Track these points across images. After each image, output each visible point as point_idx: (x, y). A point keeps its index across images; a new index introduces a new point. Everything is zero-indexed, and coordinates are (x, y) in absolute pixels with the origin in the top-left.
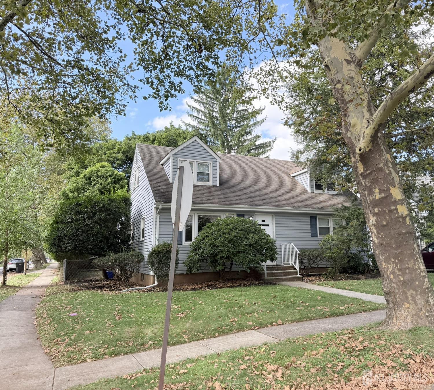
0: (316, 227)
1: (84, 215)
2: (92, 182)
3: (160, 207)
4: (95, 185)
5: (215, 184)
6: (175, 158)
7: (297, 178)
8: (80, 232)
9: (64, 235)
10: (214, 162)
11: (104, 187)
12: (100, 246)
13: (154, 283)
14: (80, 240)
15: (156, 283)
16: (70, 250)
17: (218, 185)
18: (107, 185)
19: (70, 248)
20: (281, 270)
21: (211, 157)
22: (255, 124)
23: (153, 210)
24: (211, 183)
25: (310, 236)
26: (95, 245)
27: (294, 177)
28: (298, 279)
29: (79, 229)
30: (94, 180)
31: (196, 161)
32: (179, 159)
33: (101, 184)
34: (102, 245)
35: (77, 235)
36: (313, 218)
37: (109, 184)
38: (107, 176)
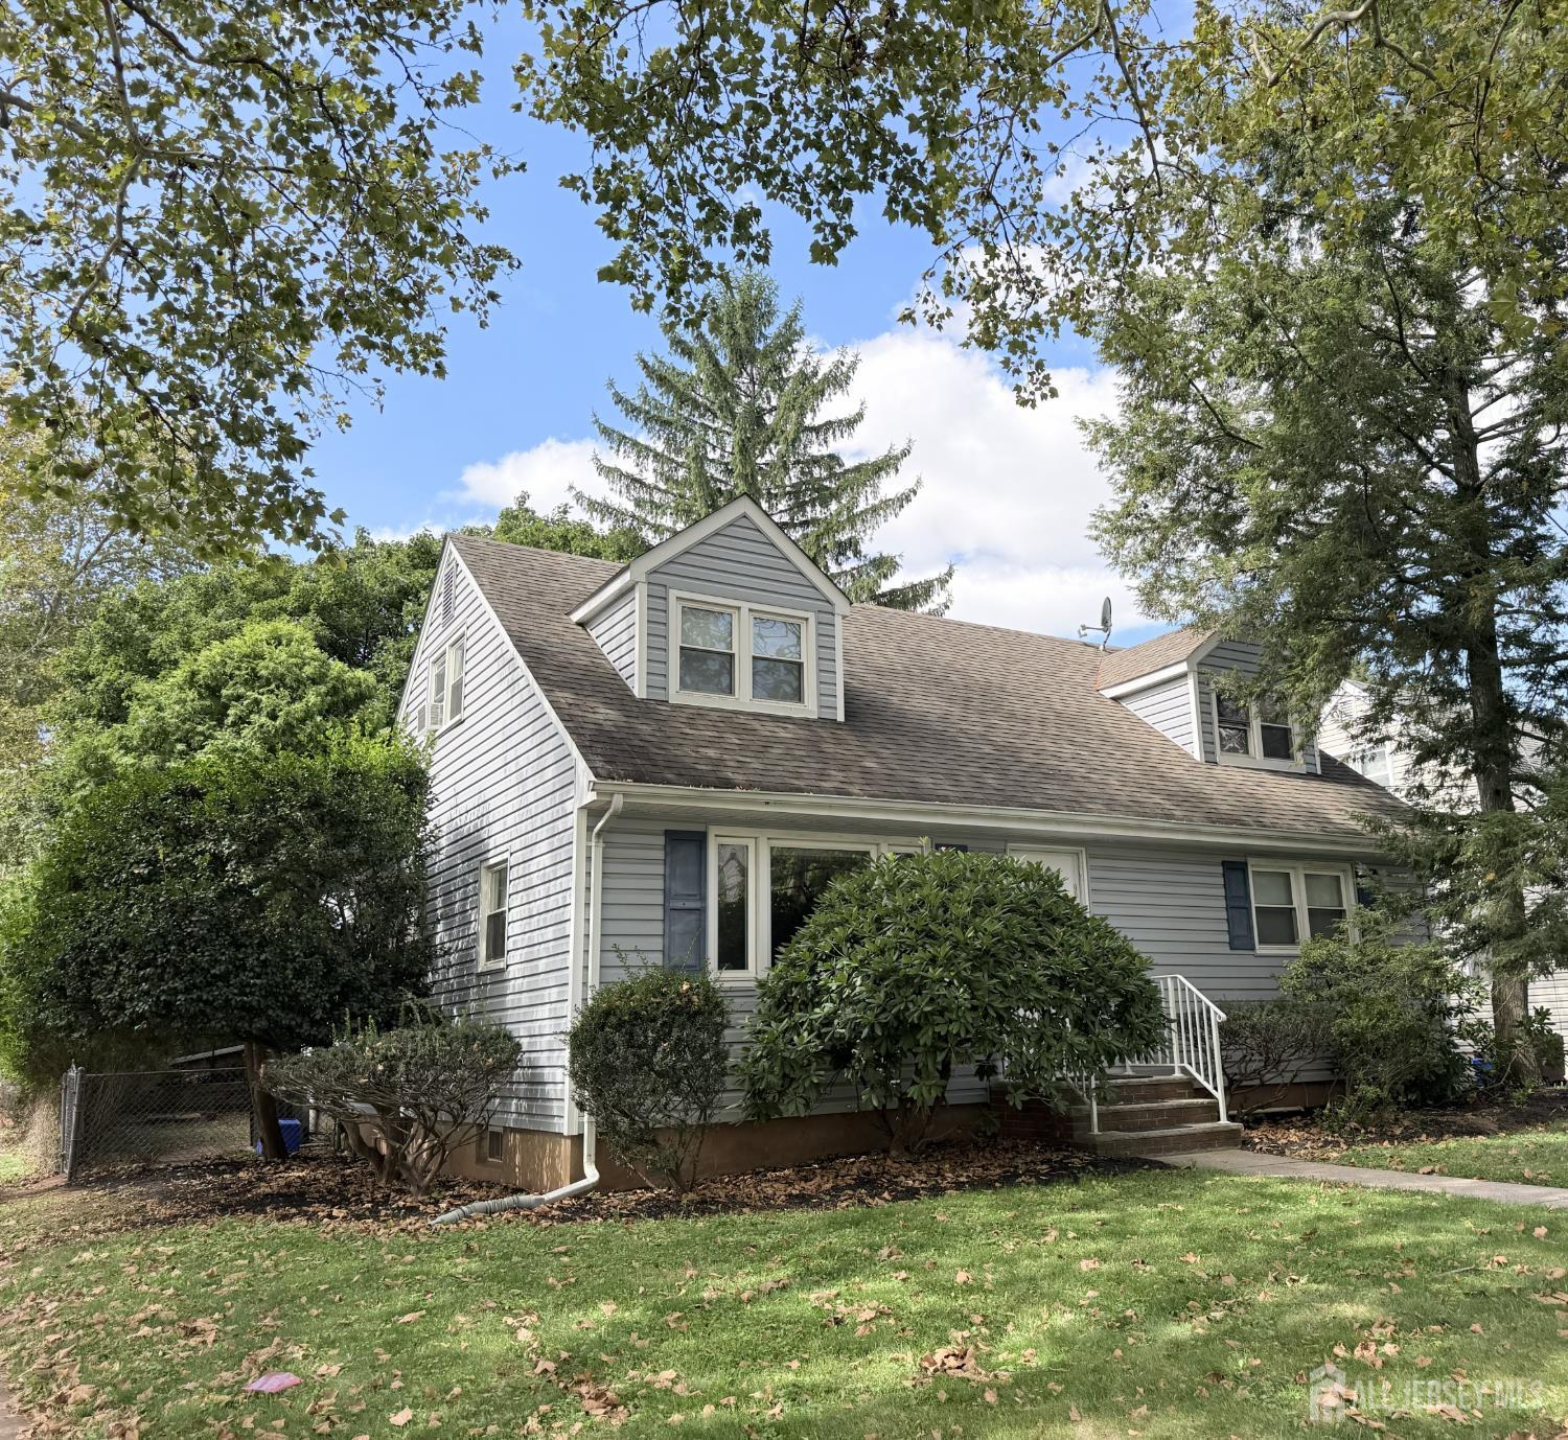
0: (1248, 909)
1: (217, 842)
2: (227, 707)
3: (618, 802)
4: (242, 720)
5: (827, 714)
6: (659, 591)
7: (1131, 706)
8: (196, 926)
9: (112, 945)
10: (826, 618)
11: (289, 729)
12: (296, 995)
13: (578, 1174)
14: (195, 967)
15: (592, 1174)
16: (141, 1017)
17: (841, 717)
18: (303, 721)
19: (142, 1007)
20: (1146, 1099)
21: (810, 592)
22: (874, 510)
23: (572, 820)
24: (809, 708)
25: (1227, 949)
26: (269, 992)
27: (1116, 699)
28: (1228, 1139)
29: (191, 910)
30: (239, 698)
31: (745, 606)
32: (673, 594)
33: (273, 716)
34: (305, 989)
35: (180, 944)
36: (1234, 866)
37: (308, 715)
38: (299, 681)
